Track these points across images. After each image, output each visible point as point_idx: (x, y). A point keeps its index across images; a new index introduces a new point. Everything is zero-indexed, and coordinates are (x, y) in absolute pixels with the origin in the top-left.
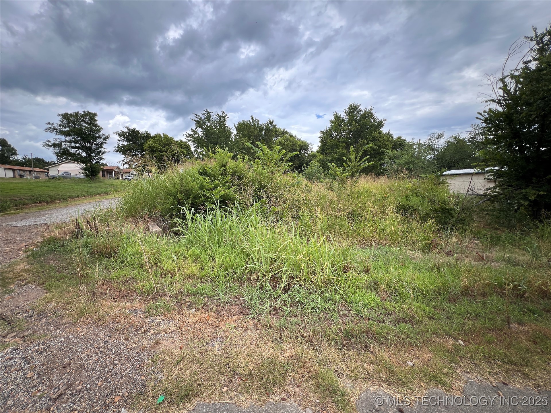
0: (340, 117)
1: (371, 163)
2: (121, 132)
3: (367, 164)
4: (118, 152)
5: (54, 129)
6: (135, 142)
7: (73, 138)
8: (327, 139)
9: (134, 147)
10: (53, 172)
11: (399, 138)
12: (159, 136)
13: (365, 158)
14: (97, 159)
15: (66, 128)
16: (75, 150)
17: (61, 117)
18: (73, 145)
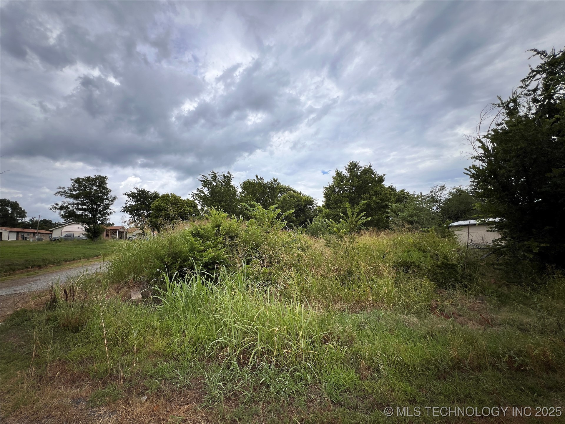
0: (341, 174)
1: (369, 219)
2: (131, 193)
3: (364, 220)
4: (125, 212)
5: (65, 192)
6: (143, 202)
7: (81, 201)
8: (330, 195)
9: (141, 206)
10: (57, 234)
11: (402, 191)
12: (167, 195)
13: (362, 214)
14: (101, 220)
15: (76, 191)
16: (81, 212)
17: (73, 181)
18: (80, 207)
